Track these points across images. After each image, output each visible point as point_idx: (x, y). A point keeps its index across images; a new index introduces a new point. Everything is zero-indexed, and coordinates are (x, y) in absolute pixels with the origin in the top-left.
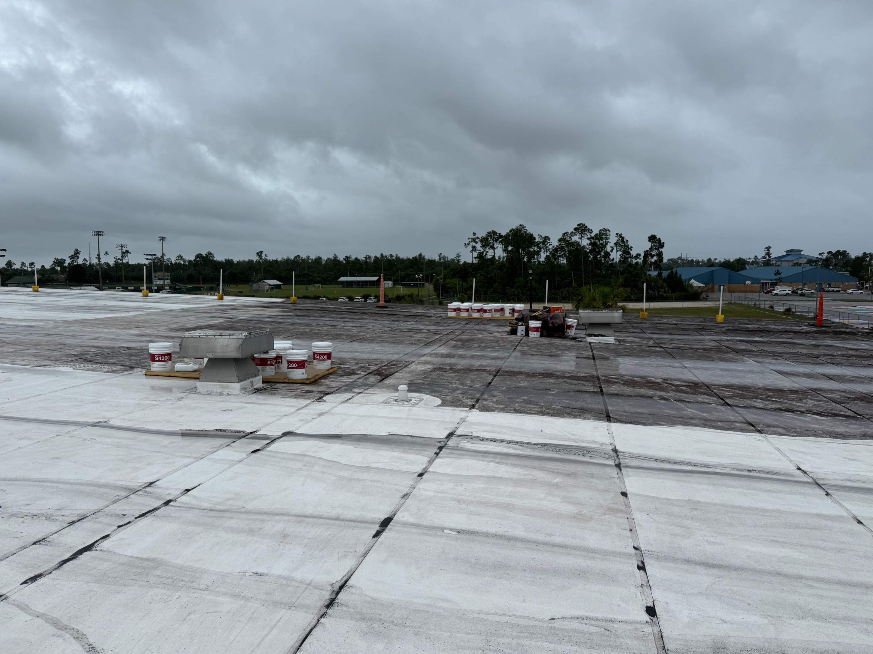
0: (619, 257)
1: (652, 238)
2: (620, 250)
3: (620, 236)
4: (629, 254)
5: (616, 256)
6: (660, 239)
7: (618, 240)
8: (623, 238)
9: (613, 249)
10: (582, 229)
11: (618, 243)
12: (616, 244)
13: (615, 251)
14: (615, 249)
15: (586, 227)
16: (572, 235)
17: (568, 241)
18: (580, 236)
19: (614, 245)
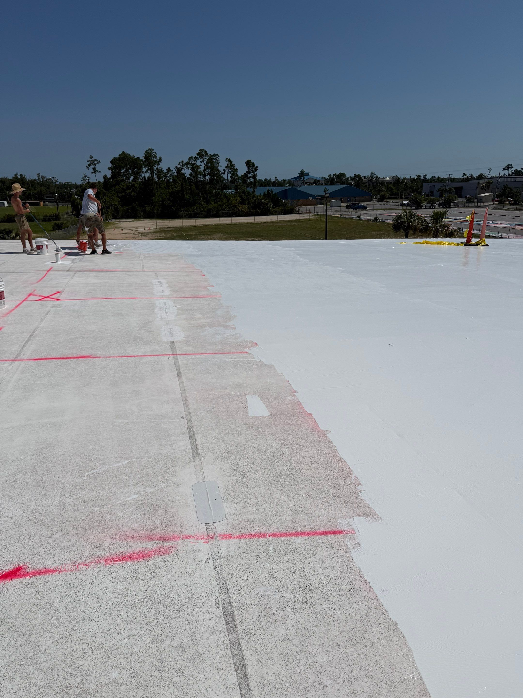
0: (230, 179)
1: (248, 163)
2: (230, 173)
3: (228, 160)
4: (237, 175)
5: (227, 176)
6: (254, 163)
7: (228, 164)
8: (231, 162)
9: (225, 172)
10: (202, 154)
11: (228, 166)
12: (226, 167)
13: (226, 173)
14: (226, 172)
15: (206, 152)
16: (196, 159)
17: (194, 164)
18: (201, 160)
19: (225, 168)
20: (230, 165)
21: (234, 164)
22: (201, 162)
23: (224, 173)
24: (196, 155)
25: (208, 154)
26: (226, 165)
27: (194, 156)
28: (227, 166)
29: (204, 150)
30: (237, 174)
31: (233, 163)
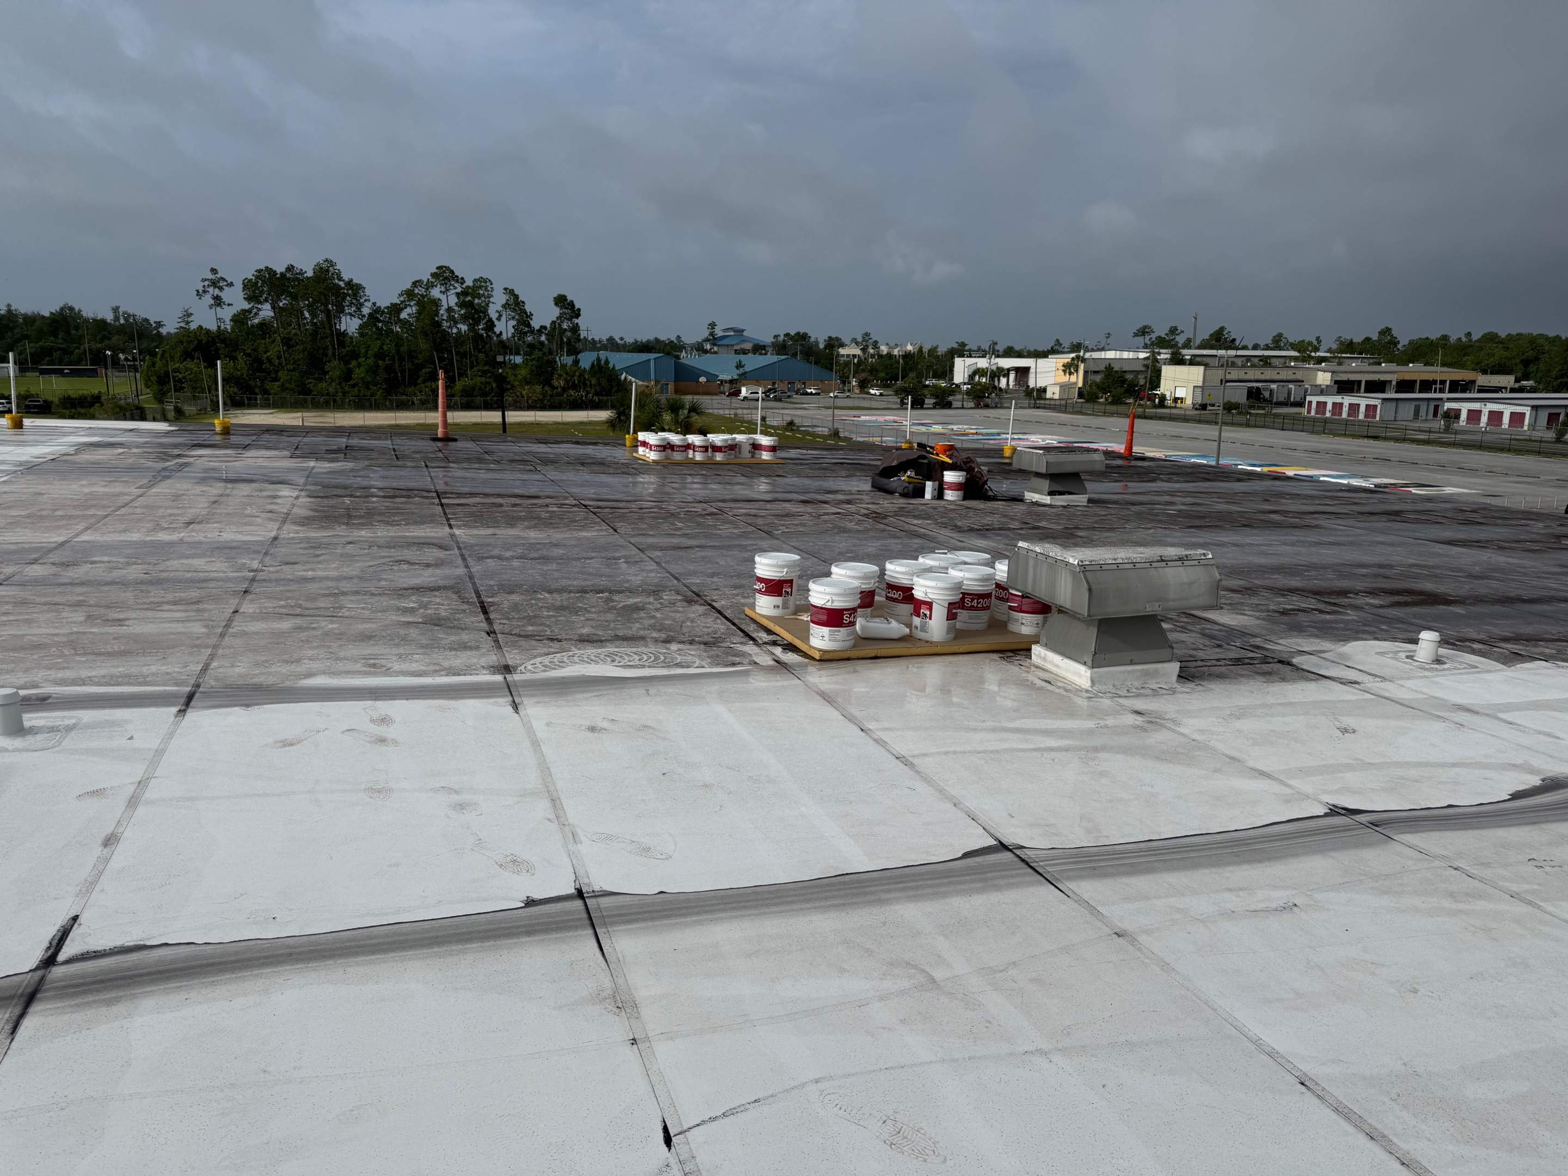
0: (511, 331)
1: (561, 301)
2: (513, 318)
3: (511, 293)
4: (529, 325)
5: (506, 327)
6: (572, 302)
7: (508, 300)
8: (516, 297)
9: (500, 316)
10: (444, 276)
11: (509, 305)
12: (504, 306)
13: (504, 318)
14: (503, 316)
15: (451, 272)
16: (430, 285)
17: (423, 296)
18: (443, 289)
19: (501, 309)
20: (515, 304)
21: (523, 302)
22: (441, 292)
23: (499, 319)
24: (430, 277)
25: (457, 277)
26: (504, 302)
27: (425, 281)
28: (506, 303)
29: (448, 268)
30: (529, 323)
31: (521, 298)
